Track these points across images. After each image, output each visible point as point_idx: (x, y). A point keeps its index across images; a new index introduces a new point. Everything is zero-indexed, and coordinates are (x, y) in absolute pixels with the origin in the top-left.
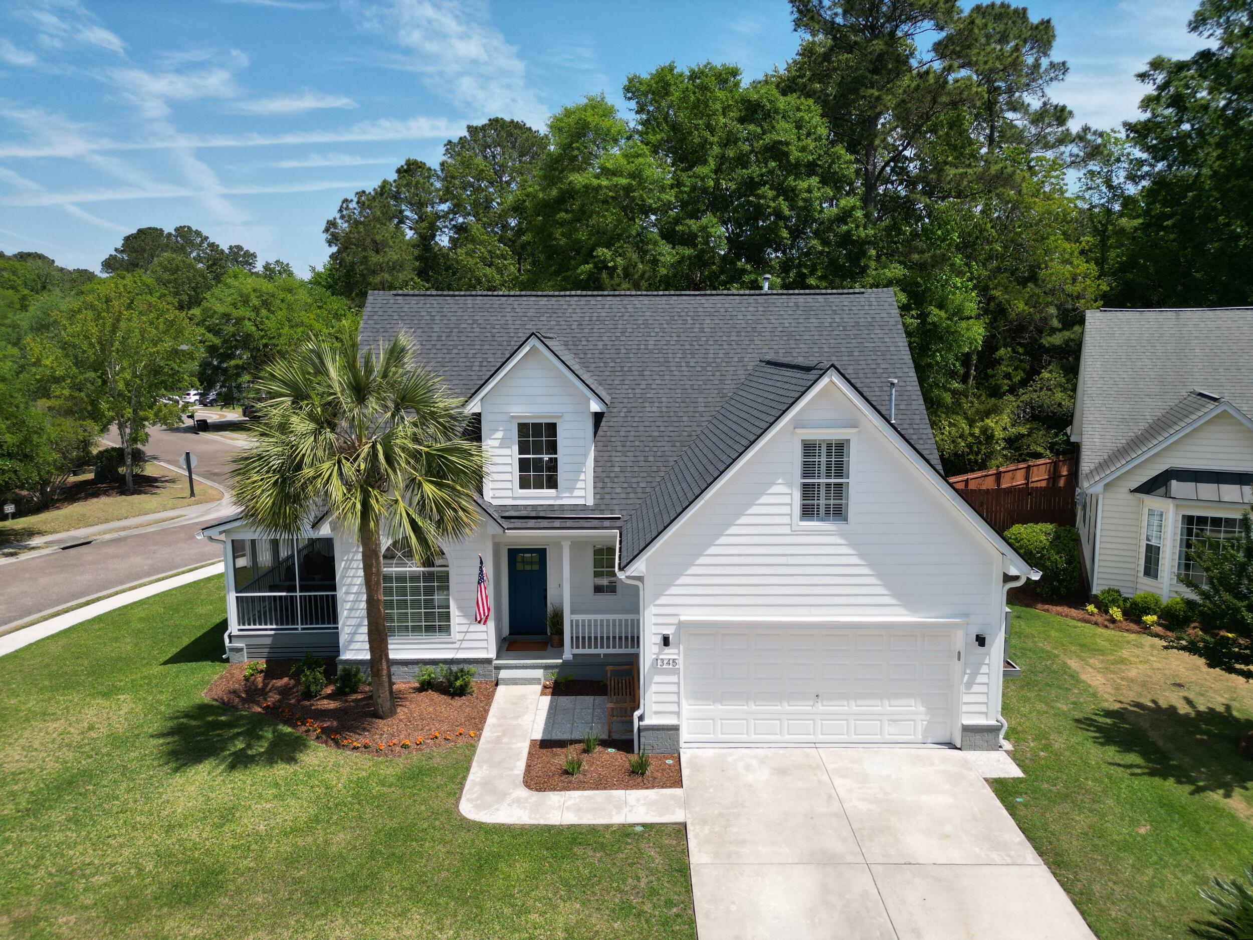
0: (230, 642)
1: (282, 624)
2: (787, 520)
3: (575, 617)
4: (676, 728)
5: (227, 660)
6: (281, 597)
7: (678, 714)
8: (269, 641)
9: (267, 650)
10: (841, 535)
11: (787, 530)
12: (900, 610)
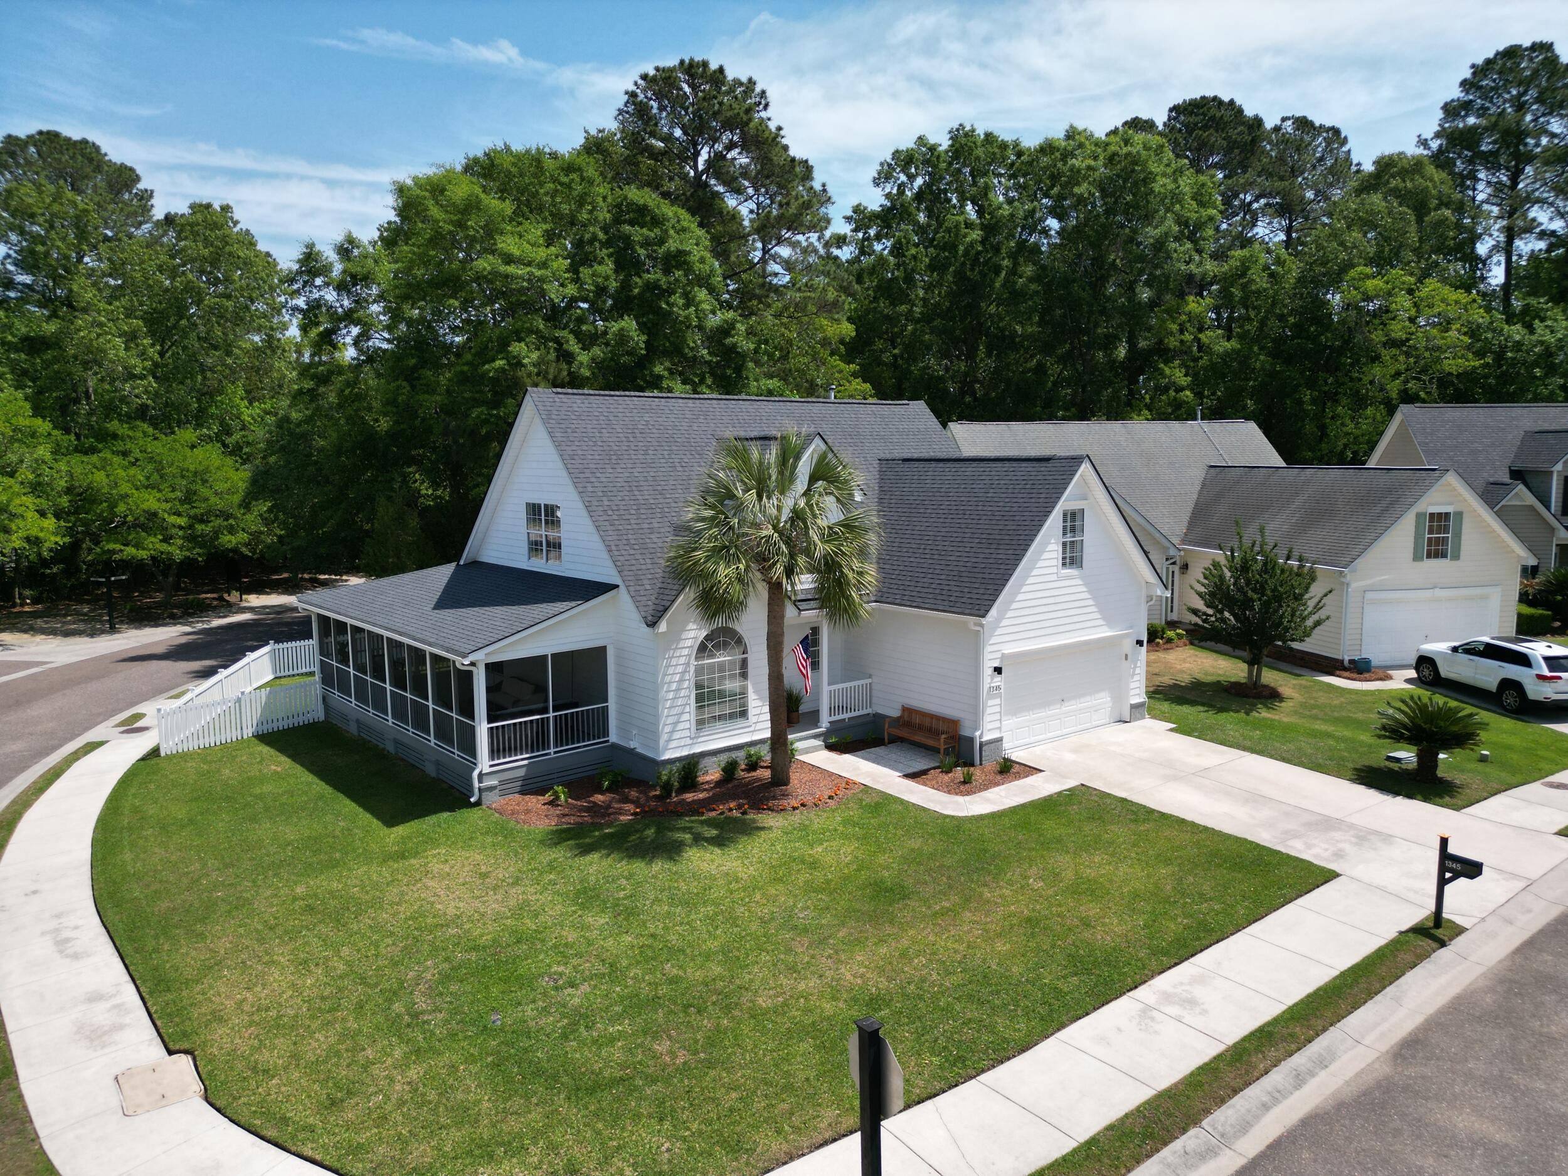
0: (480, 781)
1: (532, 752)
2: (1054, 570)
3: (833, 687)
4: (1000, 740)
5: (478, 803)
6: (531, 721)
7: (1000, 728)
8: (521, 773)
9: (519, 783)
10: (1081, 578)
11: (1054, 577)
12: (1105, 628)
